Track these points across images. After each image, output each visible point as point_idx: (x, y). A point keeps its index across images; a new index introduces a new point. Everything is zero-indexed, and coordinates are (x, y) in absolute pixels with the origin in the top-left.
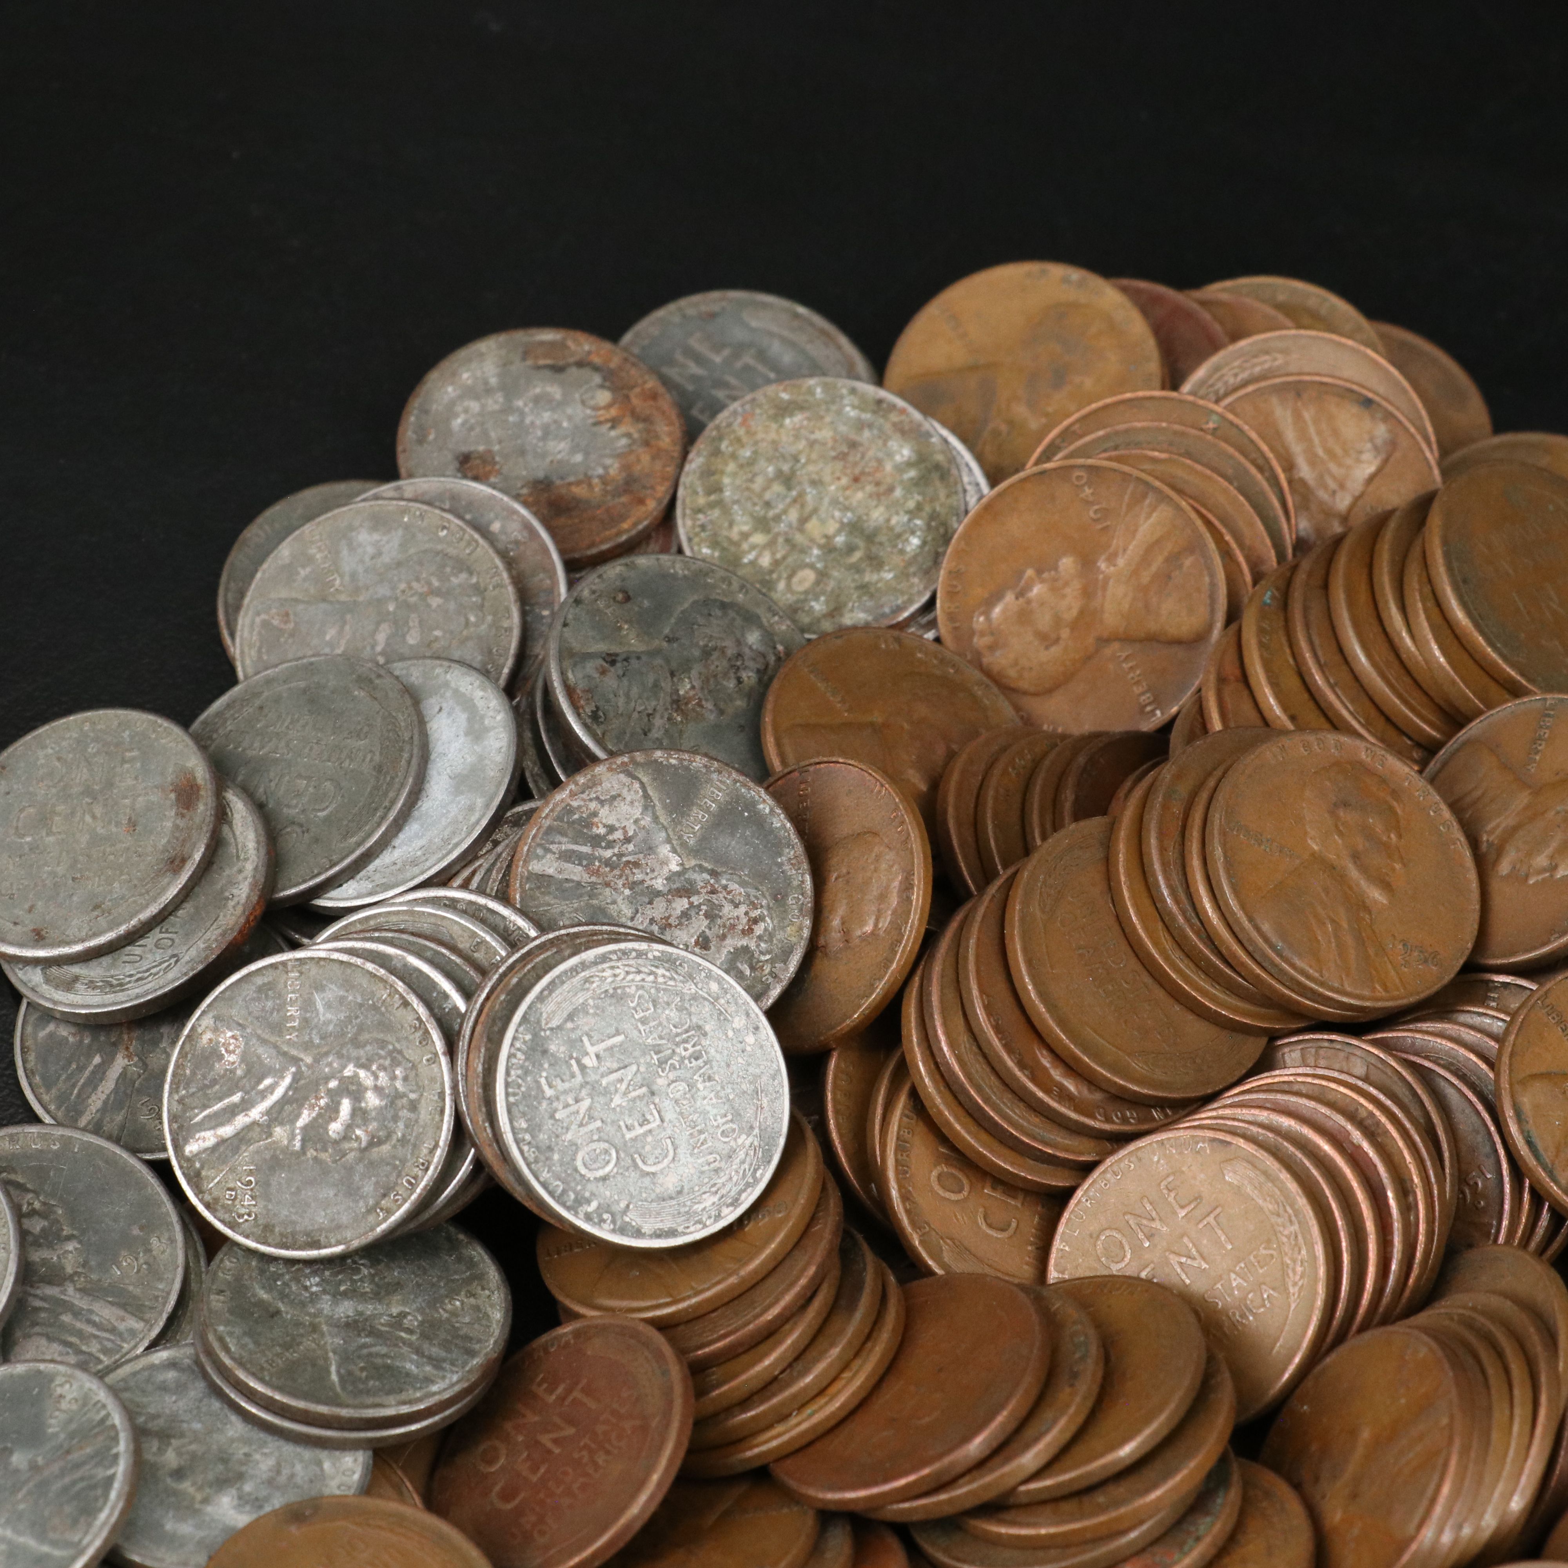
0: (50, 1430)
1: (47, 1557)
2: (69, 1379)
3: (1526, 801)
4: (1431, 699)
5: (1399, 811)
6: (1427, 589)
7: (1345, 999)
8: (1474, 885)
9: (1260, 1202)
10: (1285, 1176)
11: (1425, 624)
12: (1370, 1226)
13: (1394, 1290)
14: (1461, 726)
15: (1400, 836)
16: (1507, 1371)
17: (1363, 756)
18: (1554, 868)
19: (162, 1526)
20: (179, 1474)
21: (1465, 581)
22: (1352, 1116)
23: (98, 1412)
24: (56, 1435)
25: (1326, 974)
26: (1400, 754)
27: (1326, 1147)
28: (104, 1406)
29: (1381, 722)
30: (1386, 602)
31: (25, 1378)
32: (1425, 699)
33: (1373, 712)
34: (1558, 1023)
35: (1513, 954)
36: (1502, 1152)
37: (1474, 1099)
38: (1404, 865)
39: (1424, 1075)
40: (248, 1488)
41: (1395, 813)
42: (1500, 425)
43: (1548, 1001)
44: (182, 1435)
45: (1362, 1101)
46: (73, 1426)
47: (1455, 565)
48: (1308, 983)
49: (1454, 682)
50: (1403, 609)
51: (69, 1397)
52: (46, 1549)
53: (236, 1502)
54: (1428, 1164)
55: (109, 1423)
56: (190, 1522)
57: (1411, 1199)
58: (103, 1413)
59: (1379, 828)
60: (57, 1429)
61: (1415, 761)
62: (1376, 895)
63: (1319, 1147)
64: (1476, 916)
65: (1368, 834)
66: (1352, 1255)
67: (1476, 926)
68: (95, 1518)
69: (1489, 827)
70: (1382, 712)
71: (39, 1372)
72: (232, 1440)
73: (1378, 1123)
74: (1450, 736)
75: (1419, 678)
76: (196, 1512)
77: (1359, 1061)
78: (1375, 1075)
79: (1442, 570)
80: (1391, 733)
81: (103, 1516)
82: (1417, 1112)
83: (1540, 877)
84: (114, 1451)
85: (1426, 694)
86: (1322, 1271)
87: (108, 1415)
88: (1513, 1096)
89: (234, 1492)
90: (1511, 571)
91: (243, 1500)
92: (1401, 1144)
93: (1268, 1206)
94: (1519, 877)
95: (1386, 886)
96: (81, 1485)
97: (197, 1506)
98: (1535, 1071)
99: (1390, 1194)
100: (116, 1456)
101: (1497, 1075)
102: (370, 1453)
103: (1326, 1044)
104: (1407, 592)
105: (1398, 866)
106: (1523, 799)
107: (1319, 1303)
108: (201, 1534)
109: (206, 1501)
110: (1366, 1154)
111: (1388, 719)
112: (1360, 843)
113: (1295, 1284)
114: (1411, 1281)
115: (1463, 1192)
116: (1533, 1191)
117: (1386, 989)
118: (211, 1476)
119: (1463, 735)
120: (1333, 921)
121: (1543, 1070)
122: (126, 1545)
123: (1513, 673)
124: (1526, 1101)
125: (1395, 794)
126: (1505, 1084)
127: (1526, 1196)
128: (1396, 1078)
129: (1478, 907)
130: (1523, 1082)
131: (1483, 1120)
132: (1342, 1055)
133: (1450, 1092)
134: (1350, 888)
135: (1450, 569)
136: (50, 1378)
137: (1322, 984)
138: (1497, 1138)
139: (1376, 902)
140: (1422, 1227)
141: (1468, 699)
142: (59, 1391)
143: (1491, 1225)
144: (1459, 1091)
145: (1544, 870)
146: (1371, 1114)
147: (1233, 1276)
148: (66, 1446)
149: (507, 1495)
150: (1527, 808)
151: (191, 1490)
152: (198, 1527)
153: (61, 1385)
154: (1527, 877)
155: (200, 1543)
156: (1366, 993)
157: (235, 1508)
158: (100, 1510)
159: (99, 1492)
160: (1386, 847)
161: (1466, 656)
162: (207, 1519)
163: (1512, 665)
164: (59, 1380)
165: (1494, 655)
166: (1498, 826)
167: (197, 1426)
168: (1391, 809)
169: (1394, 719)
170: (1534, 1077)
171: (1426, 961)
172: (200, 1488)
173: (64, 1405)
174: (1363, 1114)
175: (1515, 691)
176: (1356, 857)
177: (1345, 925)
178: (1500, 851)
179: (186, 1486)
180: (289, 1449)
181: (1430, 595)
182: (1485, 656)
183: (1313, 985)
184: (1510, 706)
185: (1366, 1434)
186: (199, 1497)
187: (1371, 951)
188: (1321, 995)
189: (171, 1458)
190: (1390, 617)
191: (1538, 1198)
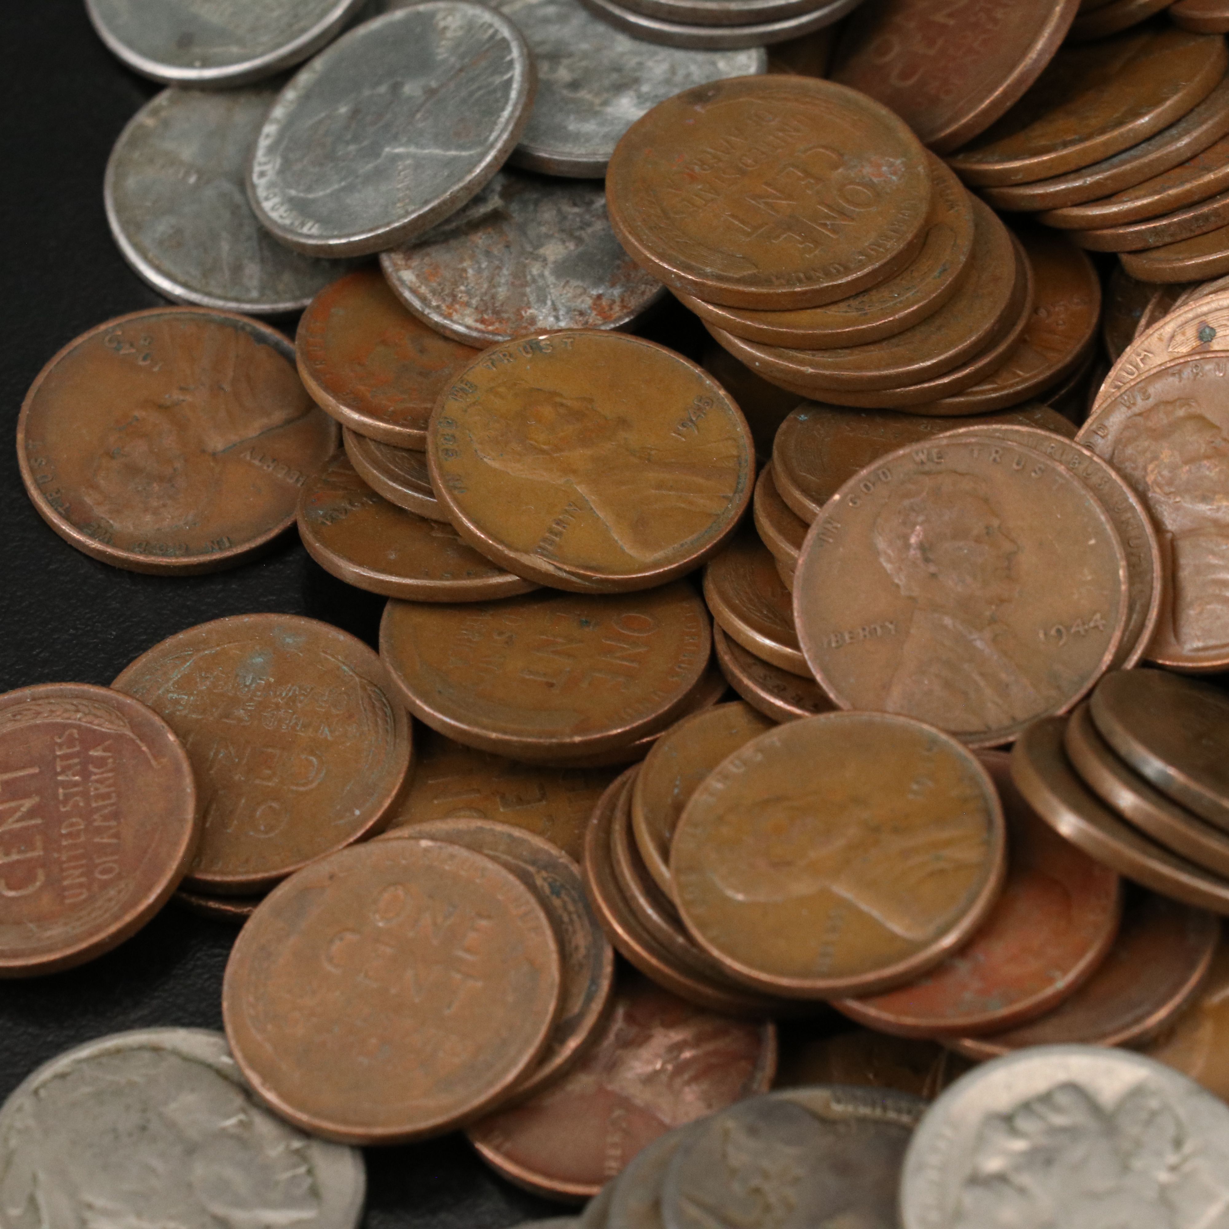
0: (440, 58)
1: (455, 159)
2: (451, 12)
19: (565, 128)
20: (574, 85)
23: (486, 31)
24: (444, 61)
28: (491, 26)
31: (405, 22)
40: (645, 88)
44: (570, 55)
46: (462, 49)
51: (453, 26)
52: (453, 153)
53: (635, 101)
55: (499, 37)
56: (593, 121)
58: (491, 31)
60: (445, 55)
68: (499, 117)
71: (419, 14)
72: (622, 55)
76: (596, 114)
81: (506, 114)
84: (508, 58)
87: (496, 32)
89: (632, 93)
91: (641, 98)
96: (480, 93)
97: (598, 108)
100: (511, 63)
102: (762, 51)
108: (606, 129)
109: (605, 103)
118: (606, 82)
122: (532, 145)
136: (432, 15)
142: (442, 24)
148: (458, 66)
149: (905, 75)
151: (589, 97)
152: (602, 124)
153: (444, 18)
155: (605, 136)
157: (635, 105)
158: (503, 109)
159: (499, 95)
162: (609, 117)
164: (440, 16)
167: (585, 46)
172: (597, 94)
173: (449, 34)
179: (583, 94)
180: (680, 55)
186: (597, 101)
189: (563, 74)
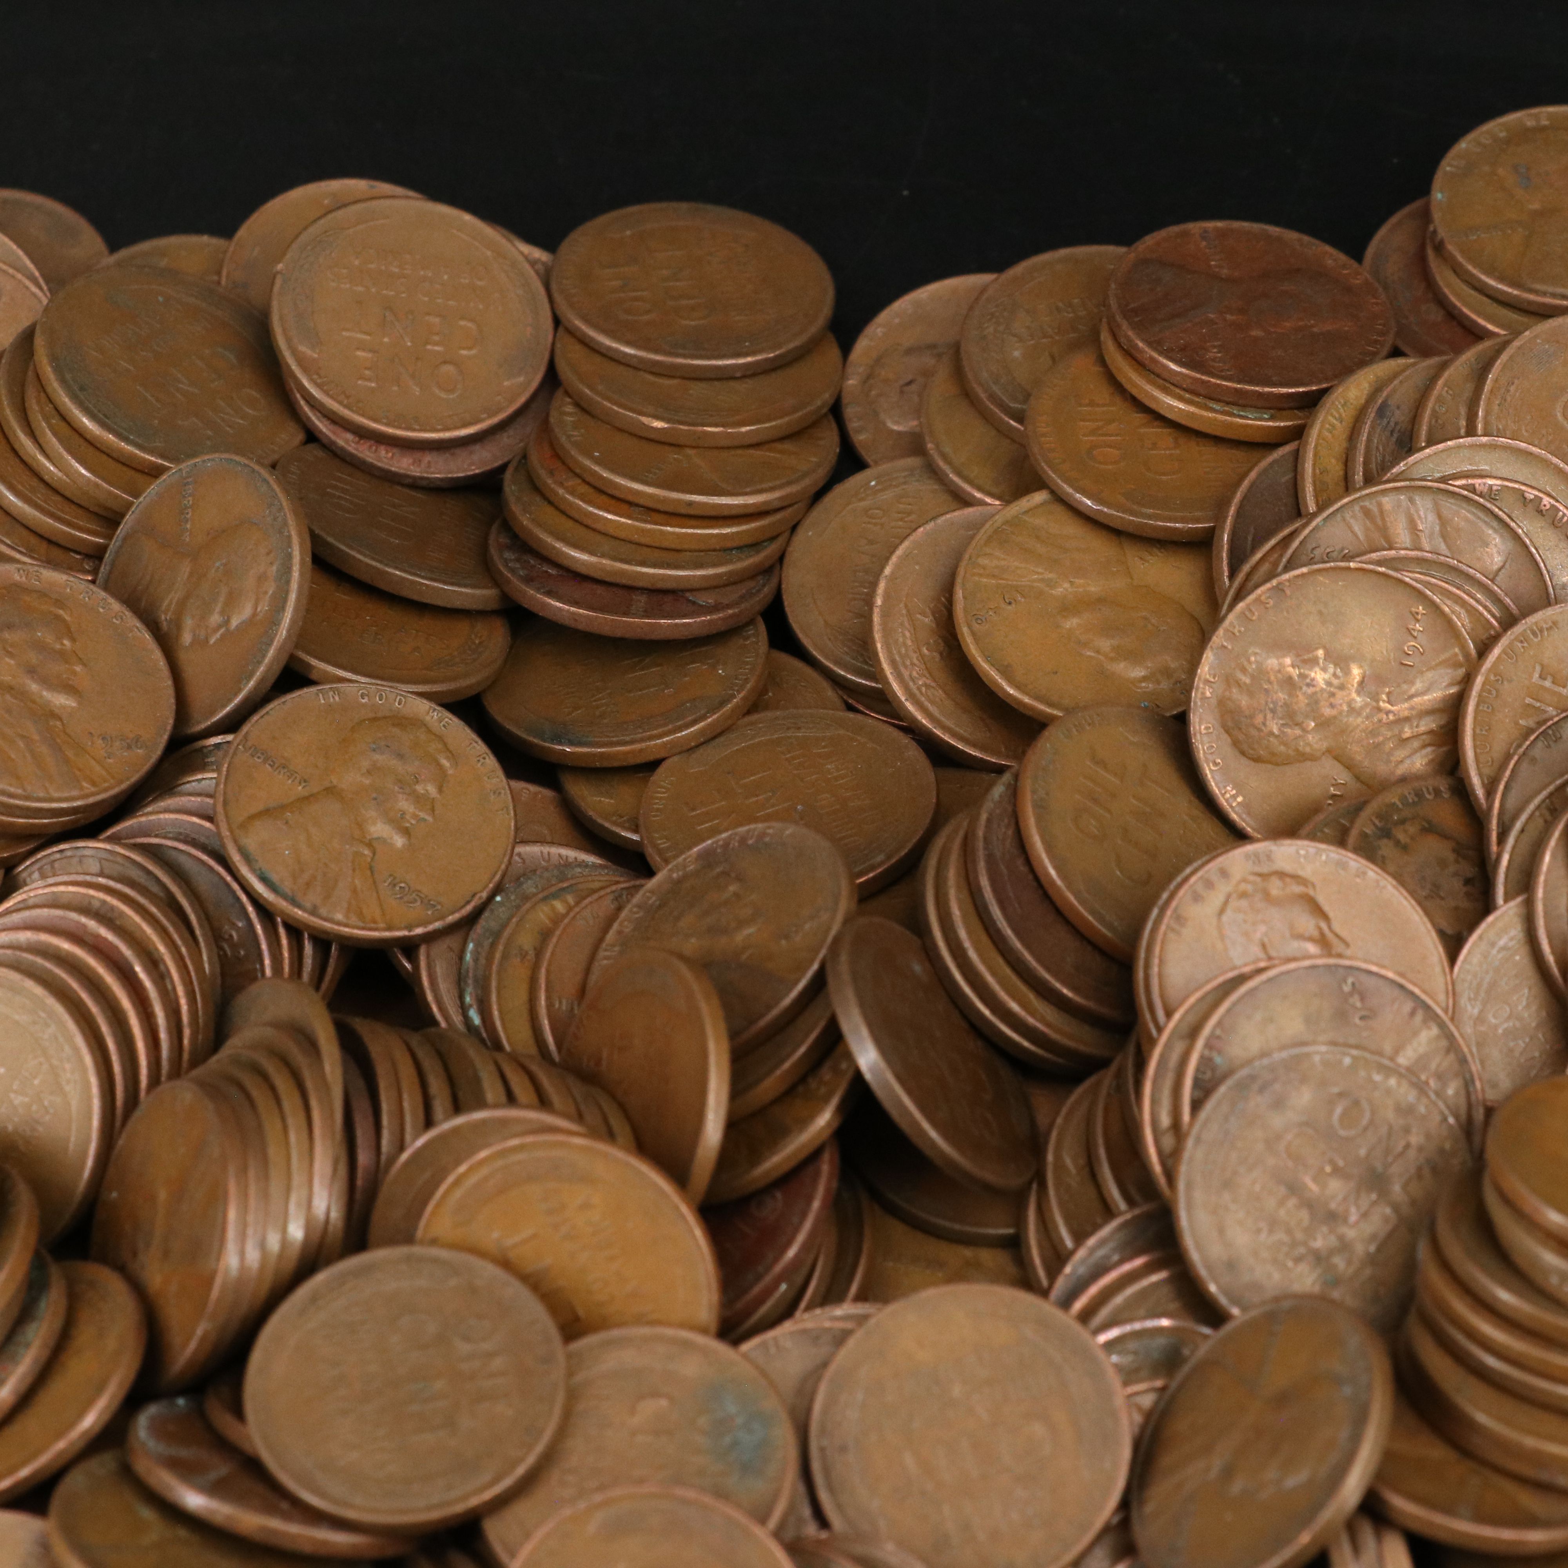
3: (188, 570)
4: (86, 509)
5: (67, 618)
6: (49, 408)
7: (55, 805)
8: (162, 663)
9: (17, 1017)
10: (30, 984)
11: (54, 440)
12: (126, 1003)
13: (171, 1060)
14: (118, 524)
15: (73, 640)
16: (273, 1089)
17: (17, 577)
18: (227, 622)
21: (82, 389)
22: (86, 910)
25: (29, 788)
26: (69, 568)
27: (66, 946)
29: (43, 546)
30: (14, 432)
32: (80, 511)
33: (34, 540)
34: (265, 761)
35: (213, 713)
36: (244, 898)
37: (205, 858)
38: (84, 665)
39: (153, 852)
41: (64, 621)
42: (114, 246)
43: (249, 744)
45: (92, 892)
47: (68, 376)
48: (12, 801)
49: (97, 485)
50: (32, 434)
54: (171, 929)
57: (162, 967)
59: (49, 639)
61: (88, 572)
62: (61, 701)
63: (58, 948)
64: (171, 691)
65: (40, 647)
66: (115, 1035)
67: (173, 701)
69: (163, 608)
70: (41, 537)
73: (113, 908)
74: (110, 537)
75: (67, 494)
77: (91, 860)
78: (109, 868)
79: (56, 385)
80: (56, 552)
82: (155, 889)
83: (218, 635)
85: (80, 506)
86: (88, 1060)
88: (236, 841)
90: (131, 368)
92: (137, 919)
93: (23, 1018)
94: (200, 643)
95: (70, 689)
98: (253, 810)
99: (138, 969)
101: (217, 827)
103: (58, 856)
104: (31, 417)
105: (78, 668)
106: (185, 568)
107: (95, 1090)
110: (106, 939)
111: (50, 541)
112: (33, 657)
113: (68, 1082)
114: (186, 1042)
115: (220, 948)
116: (288, 927)
117: (94, 784)
119: (121, 531)
120: (23, 737)
121: (261, 807)
123: (153, 459)
124: (251, 842)
125: (59, 603)
126: (225, 833)
127: (282, 931)
128: (127, 864)
129: (170, 682)
130: (243, 826)
131: (218, 874)
132: (75, 861)
133: (182, 859)
134: (34, 702)
135: (63, 381)
137: (27, 798)
138: (235, 886)
139: (64, 707)
140: (180, 990)
141: (117, 497)
143: (256, 969)
144: (190, 855)
145: (220, 627)
146: (104, 902)
147: (12, 1096)
150: (191, 574)
154: (207, 640)
156: (75, 793)
160: (63, 656)
161: (105, 457)
163: (151, 452)
165: (130, 448)
166: (171, 601)
168: (58, 617)
169: (54, 539)
170: (252, 817)
171: (129, 747)
174: (96, 904)
175: (155, 472)
176: (31, 671)
177: (36, 737)
178: (178, 624)
181: (54, 412)
182: (121, 451)
183: (17, 802)
184: (154, 489)
185: (162, 1195)
187: (70, 754)
188: (28, 809)
190: (22, 445)
191: (295, 931)
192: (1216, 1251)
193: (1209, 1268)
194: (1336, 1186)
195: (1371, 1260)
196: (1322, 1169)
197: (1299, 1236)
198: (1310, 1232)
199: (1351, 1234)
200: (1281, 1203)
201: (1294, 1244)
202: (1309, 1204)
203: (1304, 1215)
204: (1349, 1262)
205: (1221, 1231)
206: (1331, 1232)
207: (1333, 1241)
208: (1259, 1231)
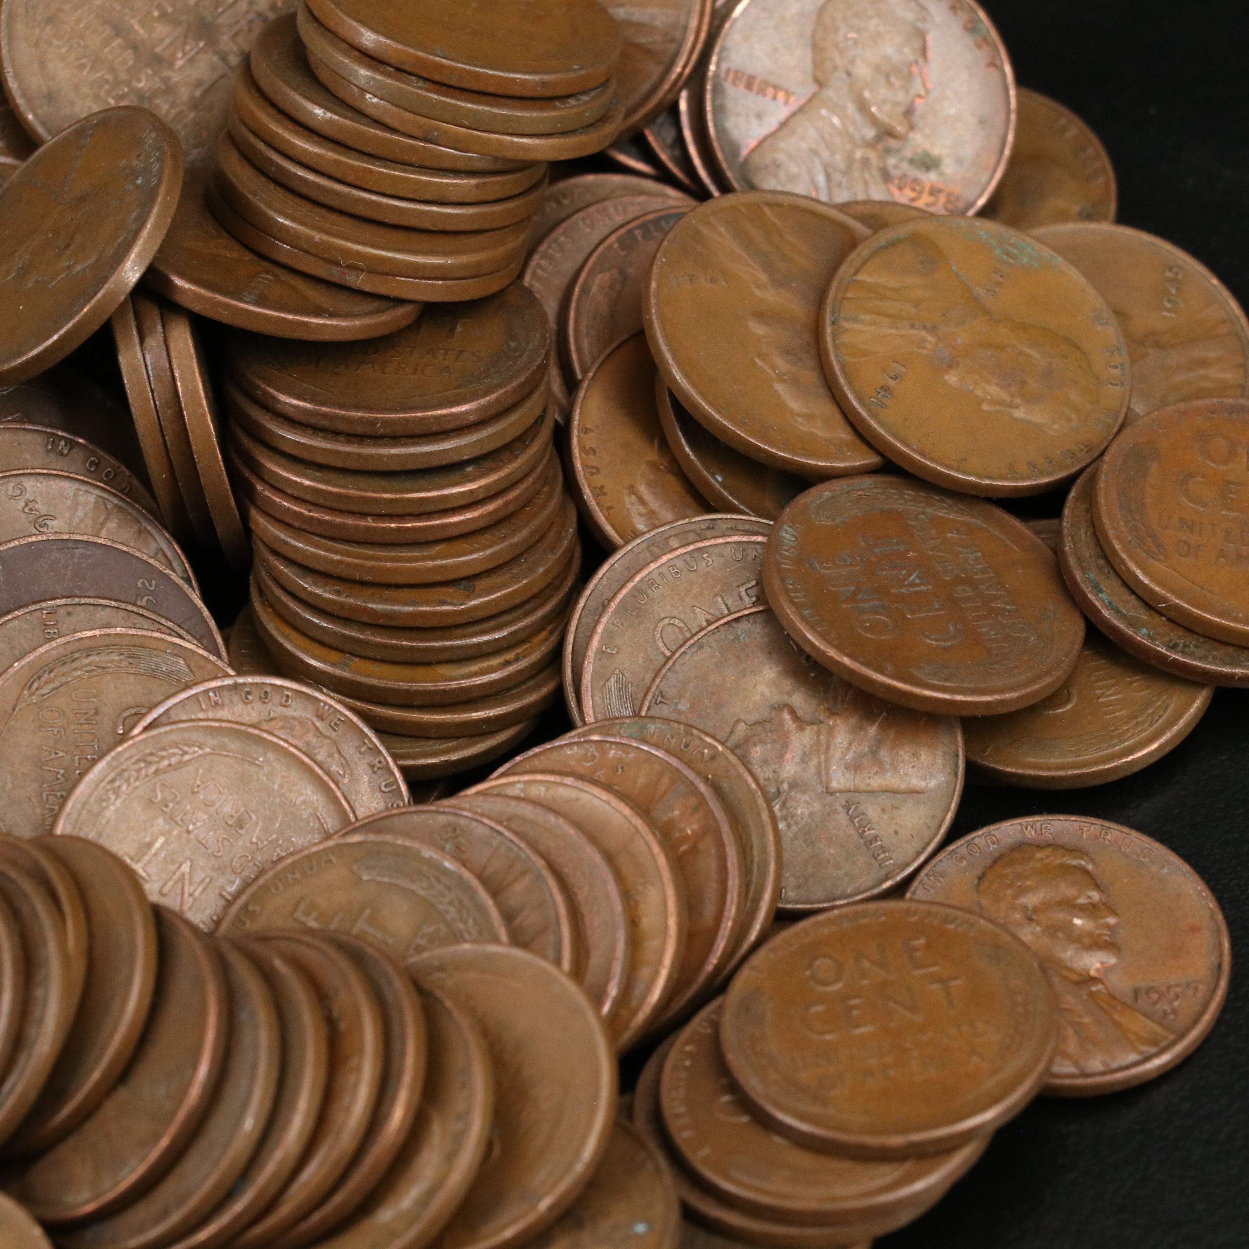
192: (35, 82)
193: (28, 99)
194: (161, 30)
195: (195, 104)
196: (149, 13)
197: (123, 76)
198: (134, 73)
199: (176, 77)
200: (106, 43)
201: (117, 83)
202: (134, 47)
203: (129, 56)
204: (173, 105)
205: (42, 64)
206: (155, 74)
207: (157, 84)
208: (82, 67)
